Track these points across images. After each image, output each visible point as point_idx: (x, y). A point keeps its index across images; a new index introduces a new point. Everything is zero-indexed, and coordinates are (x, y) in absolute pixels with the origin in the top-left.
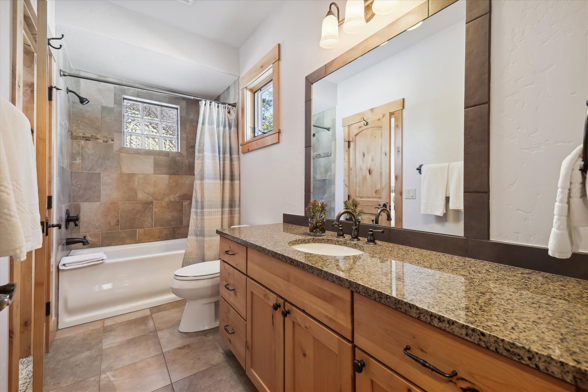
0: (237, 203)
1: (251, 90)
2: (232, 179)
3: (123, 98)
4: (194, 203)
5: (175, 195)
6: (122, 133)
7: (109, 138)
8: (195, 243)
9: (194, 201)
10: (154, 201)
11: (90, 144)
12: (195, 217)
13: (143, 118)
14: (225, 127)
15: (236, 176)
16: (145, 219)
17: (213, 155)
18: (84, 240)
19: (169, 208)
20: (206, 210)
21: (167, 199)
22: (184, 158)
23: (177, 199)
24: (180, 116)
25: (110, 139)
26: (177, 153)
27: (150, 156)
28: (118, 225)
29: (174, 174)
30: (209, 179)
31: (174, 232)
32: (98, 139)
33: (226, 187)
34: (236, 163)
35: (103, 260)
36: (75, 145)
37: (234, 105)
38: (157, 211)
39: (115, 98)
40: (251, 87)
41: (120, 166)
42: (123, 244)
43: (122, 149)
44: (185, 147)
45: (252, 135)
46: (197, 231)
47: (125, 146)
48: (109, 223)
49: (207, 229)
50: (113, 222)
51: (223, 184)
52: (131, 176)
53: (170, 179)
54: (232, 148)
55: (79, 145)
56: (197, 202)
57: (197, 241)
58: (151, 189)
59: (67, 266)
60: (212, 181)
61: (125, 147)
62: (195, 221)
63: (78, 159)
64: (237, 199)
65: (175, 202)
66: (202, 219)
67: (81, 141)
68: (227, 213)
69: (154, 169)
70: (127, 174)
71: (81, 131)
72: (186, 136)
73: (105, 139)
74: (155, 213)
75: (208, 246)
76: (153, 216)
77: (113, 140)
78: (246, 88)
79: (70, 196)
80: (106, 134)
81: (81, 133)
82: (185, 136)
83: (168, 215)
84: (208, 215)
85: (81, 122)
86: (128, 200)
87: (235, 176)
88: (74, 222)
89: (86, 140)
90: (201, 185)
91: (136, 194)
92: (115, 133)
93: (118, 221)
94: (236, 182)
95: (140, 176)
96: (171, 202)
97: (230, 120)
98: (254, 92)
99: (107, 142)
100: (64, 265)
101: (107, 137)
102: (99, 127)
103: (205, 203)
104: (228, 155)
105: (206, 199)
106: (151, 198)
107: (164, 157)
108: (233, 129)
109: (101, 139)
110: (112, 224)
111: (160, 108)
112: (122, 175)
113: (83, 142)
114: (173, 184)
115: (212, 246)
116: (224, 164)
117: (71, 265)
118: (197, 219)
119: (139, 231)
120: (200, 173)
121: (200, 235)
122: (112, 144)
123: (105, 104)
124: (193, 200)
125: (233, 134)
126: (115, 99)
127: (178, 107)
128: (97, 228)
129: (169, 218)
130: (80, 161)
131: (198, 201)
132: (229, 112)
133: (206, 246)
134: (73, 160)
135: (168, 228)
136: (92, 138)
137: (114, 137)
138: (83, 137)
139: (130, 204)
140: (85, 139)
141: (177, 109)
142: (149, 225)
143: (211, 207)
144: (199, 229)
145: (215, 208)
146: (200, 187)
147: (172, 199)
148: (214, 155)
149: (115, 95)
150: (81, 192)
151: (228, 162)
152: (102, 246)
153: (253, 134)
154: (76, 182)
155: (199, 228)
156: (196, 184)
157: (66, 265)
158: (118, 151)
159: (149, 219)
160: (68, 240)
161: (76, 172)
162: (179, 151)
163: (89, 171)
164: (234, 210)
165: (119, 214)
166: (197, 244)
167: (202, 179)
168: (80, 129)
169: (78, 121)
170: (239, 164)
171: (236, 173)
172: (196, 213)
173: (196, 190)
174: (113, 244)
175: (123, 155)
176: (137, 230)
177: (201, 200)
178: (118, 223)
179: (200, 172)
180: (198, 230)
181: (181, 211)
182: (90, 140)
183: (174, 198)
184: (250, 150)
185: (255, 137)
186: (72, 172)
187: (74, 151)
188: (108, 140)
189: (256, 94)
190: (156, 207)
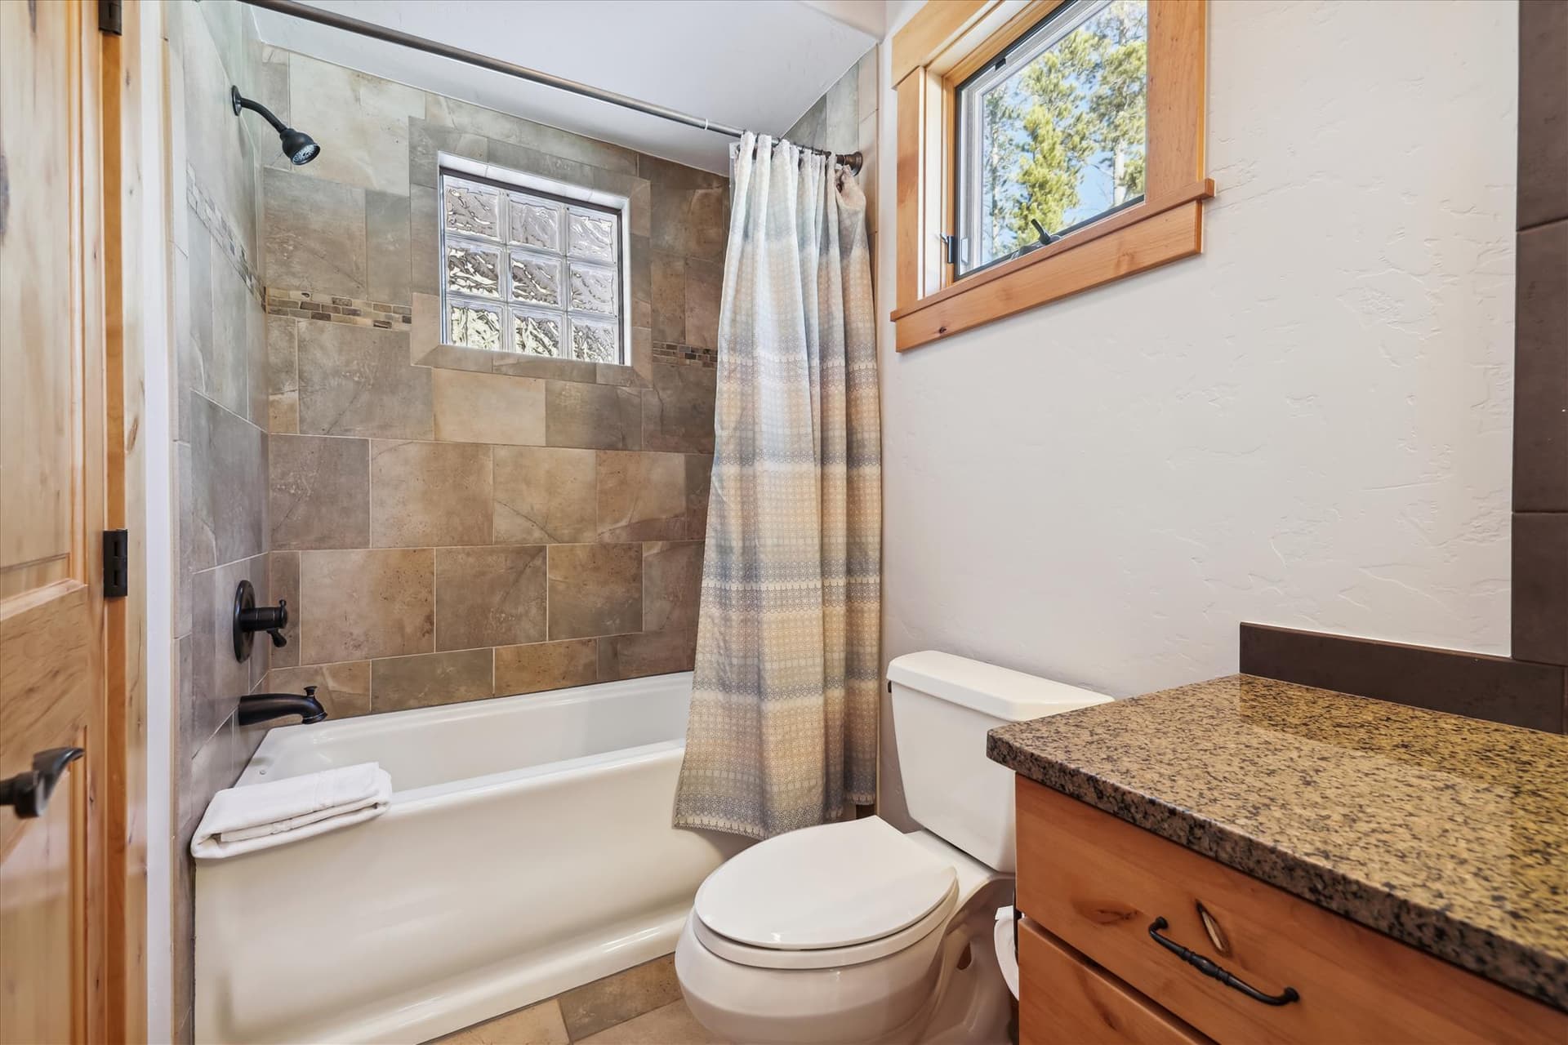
0: (874, 555)
1: (944, 78)
2: (853, 458)
3: (441, 167)
4: (711, 555)
5: (617, 521)
6: (439, 295)
7: (394, 312)
8: (720, 719)
9: (714, 548)
10: (548, 545)
11: (329, 331)
12: (716, 611)
13: (506, 245)
14: (825, 247)
15: (871, 449)
16: (521, 609)
17: (784, 360)
18: (305, 703)
19: (597, 569)
20: (768, 586)
21: (589, 538)
22: (644, 390)
23: (624, 538)
24: (632, 235)
25: (397, 316)
26: (622, 368)
27: (532, 380)
28: (430, 632)
29: (612, 447)
30: (774, 455)
31: (615, 654)
32: (355, 313)
33: (832, 490)
34: (866, 392)
35: (375, 806)
36: (275, 334)
37: (853, 162)
38: (559, 579)
39: (411, 161)
40: (943, 63)
41: (435, 416)
42: (446, 701)
43: (439, 355)
44: (647, 349)
45: (947, 269)
46: (727, 668)
47: (450, 343)
48: (401, 627)
49: (776, 666)
50: (413, 622)
51: (823, 478)
52: (471, 453)
53: (600, 463)
54: (854, 332)
55: (291, 335)
56: (724, 550)
57: (728, 709)
58: (535, 501)
59: (226, 843)
60: (785, 468)
61: (450, 346)
62: (716, 629)
63: (287, 388)
64: (872, 540)
65: (615, 546)
66: (752, 624)
67: (297, 319)
68: (841, 597)
69: (548, 427)
70: (457, 445)
71: (296, 282)
72: (653, 311)
73: (382, 316)
74: (553, 589)
75: (780, 737)
76: (543, 600)
77: (407, 320)
78: (926, 67)
79: (256, 528)
80: (383, 296)
81: (297, 288)
82: (646, 307)
83: (596, 595)
84: (775, 607)
85: (295, 247)
86: (462, 542)
87: (864, 446)
88: (269, 632)
89: (313, 317)
90: (741, 480)
91: (489, 518)
92: (415, 294)
93: (429, 619)
94: (870, 471)
95: (503, 453)
96: (604, 546)
97: (845, 215)
98: (956, 86)
99: (387, 324)
100: (216, 837)
101: (386, 309)
102: (358, 268)
103: (762, 556)
104: (837, 362)
105: (769, 542)
106: (537, 534)
107: (580, 385)
108: (858, 252)
109: (367, 315)
110: (409, 630)
111: (563, 211)
112: (439, 449)
113: (303, 324)
114: (611, 483)
115: (794, 735)
116: (824, 398)
117: (243, 835)
118: (726, 620)
119: (502, 653)
120: (738, 434)
121: (742, 688)
122: (406, 335)
123: (378, 184)
124: (710, 541)
125: (858, 275)
126: (413, 167)
127: (624, 203)
128: (357, 647)
129: (599, 605)
130: (296, 395)
131: (731, 548)
132: (840, 186)
133: (772, 737)
134: (270, 391)
135: (595, 640)
136: (336, 310)
137: (410, 310)
138: (302, 303)
139: (468, 554)
140: (310, 312)
141: (617, 212)
142: (533, 632)
143: (784, 572)
144: (735, 661)
145: (800, 576)
146: (739, 493)
147: (607, 538)
148: (791, 359)
149: (413, 148)
150: (301, 510)
151: (838, 390)
152: (375, 711)
153: (951, 266)
154: (284, 475)
155: (737, 657)
156: (721, 481)
157: (222, 836)
158: (425, 361)
159: (534, 611)
160: (249, 704)
161: (281, 437)
162: (628, 362)
163: (328, 433)
164: (861, 584)
165: (431, 592)
166: (727, 720)
167: (747, 456)
168: (294, 275)
169: (285, 245)
170: (879, 398)
171: (869, 435)
172: (723, 598)
173: (722, 502)
174: (412, 702)
175: (443, 374)
176: (494, 648)
177: (740, 544)
178: (427, 627)
179: (735, 429)
180: (731, 664)
181: (637, 578)
182: (328, 318)
183: (612, 531)
184: (950, 329)
185: (956, 277)
186: (264, 438)
187: (272, 359)
188: (391, 318)
189: (964, 93)
190: (554, 567)
